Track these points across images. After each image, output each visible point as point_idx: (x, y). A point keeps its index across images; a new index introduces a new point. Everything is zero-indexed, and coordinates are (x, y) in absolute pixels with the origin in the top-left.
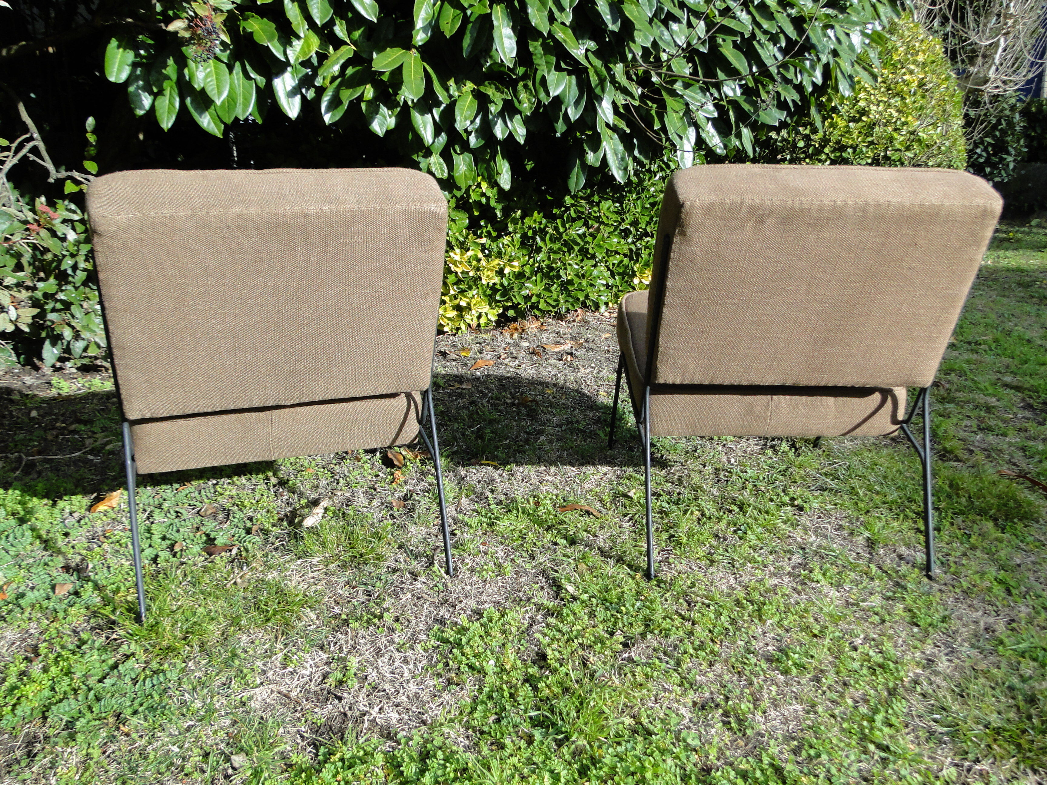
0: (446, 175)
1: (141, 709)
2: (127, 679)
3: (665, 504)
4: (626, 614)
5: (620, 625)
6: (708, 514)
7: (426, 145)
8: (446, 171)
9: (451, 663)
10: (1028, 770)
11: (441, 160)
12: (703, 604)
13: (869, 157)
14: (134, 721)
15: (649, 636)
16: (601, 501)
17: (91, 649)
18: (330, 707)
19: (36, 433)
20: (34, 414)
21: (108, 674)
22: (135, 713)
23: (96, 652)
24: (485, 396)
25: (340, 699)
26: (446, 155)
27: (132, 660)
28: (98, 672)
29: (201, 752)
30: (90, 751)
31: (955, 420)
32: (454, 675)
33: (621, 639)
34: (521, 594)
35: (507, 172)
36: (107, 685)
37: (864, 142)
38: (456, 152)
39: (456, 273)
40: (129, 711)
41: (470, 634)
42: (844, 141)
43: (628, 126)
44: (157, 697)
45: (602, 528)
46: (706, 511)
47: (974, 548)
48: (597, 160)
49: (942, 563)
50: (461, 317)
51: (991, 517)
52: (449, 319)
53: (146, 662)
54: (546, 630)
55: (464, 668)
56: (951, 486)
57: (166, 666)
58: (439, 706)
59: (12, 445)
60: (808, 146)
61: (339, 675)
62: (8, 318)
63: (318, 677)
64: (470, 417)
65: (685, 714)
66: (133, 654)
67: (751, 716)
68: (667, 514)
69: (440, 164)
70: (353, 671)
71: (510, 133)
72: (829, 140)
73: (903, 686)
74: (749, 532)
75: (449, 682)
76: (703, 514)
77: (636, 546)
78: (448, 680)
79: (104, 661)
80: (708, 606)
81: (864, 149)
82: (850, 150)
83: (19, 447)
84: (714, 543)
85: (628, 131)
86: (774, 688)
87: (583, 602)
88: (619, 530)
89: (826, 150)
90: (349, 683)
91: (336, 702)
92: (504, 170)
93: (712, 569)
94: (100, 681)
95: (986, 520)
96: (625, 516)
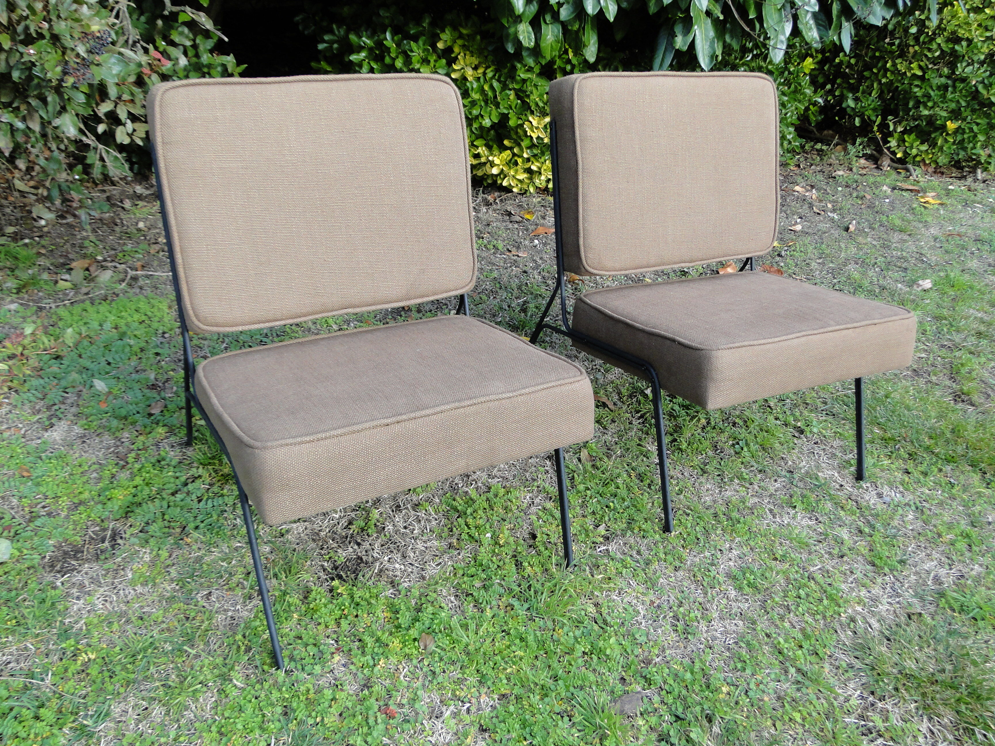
0: (532, 44)
1: (202, 525)
2: (194, 497)
3: (676, 407)
4: (613, 510)
5: (607, 518)
6: (713, 423)
7: (517, 13)
8: (533, 40)
9: (454, 529)
10: (925, 717)
11: (530, 29)
12: (684, 512)
13: (983, 53)
14: (195, 535)
15: (629, 533)
16: (619, 393)
17: (168, 465)
18: (351, 550)
19: (141, 246)
20: (141, 225)
21: (180, 490)
22: (197, 528)
23: (172, 469)
24: (537, 267)
25: (359, 544)
26: (536, 24)
27: (198, 481)
28: (172, 487)
29: (245, 571)
30: (160, 552)
31: (983, 360)
32: (455, 541)
33: (603, 532)
34: (527, 475)
35: (594, 44)
36: (178, 499)
37: (981, 36)
38: (545, 22)
39: (531, 137)
40: (192, 525)
41: (476, 506)
42: (961, 32)
43: (722, 13)
44: (215, 517)
45: (613, 421)
46: (712, 419)
47: (953, 498)
48: (685, 44)
49: (917, 508)
50: (531, 179)
51: (981, 470)
52: (520, 181)
53: (210, 485)
54: (541, 513)
55: (464, 536)
56: (953, 431)
57: (225, 491)
58: (438, 565)
59: (121, 255)
60: (920, 32)
61: (362, 524)
62: (125, 131)
63: (344, 522)
64: (519, 288)
65: (641, 611)
66: (200, 477)
67: (696, 624)
68: (675, 418)
69: (528, 32)
70: (373, 522)
71: (601, 9)
72: (945, 29)
73: (839, 620)
74: (745, 449)
75: (450, 546)
76: (708, 423)
77: (639, 445)
78: (450, 544)
79: (177, 478)
80: (688, 515)
81: (979, 44)
82: (964, 43)
83: (127, 257)
84: (710, 453)
85: (722, 17)
86: (724, 601)
87: (579, 492)
88: (628, 426)
89: (939, 40)
90: (370, 531)
91: (356, 547)
92: (592, 42)
93: (703, 479)
94: (173, 494)
95: (974, 472)
96: (638, 412)
